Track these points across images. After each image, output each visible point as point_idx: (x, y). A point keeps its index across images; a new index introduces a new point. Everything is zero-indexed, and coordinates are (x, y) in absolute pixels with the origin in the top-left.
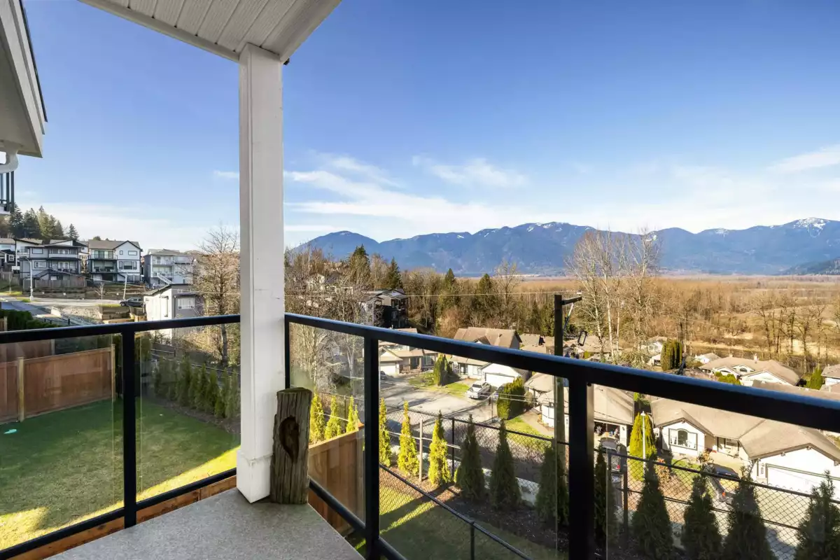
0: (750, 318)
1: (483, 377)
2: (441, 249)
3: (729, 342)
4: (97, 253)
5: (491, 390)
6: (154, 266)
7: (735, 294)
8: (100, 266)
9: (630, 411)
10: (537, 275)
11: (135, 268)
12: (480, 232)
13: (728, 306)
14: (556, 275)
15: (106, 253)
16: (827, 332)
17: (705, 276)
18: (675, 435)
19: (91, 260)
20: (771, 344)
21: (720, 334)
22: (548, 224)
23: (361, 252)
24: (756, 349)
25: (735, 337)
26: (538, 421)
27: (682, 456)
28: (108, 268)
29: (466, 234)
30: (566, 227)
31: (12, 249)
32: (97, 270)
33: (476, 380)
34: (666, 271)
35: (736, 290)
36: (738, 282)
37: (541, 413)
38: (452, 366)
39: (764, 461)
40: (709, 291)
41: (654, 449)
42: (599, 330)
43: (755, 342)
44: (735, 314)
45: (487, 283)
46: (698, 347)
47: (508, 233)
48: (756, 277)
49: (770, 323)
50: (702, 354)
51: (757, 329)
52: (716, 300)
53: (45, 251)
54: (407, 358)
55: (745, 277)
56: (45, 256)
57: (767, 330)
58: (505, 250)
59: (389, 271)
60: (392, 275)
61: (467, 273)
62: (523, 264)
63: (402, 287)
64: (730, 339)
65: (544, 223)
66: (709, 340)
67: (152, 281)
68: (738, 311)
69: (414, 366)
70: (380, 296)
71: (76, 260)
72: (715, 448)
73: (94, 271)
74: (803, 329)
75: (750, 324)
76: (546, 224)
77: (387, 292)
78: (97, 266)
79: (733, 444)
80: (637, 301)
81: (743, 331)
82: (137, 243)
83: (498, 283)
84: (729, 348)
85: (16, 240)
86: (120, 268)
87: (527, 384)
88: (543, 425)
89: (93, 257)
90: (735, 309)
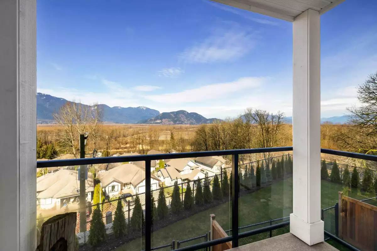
0: (129, 139)
3: (122, 148)
7: (124, 131)
13: (122, 135)
16: (147, 141)
17: (114, 124)
18: (110, 188)
20: (134, 147)
21: (120, 146)
24: (130, 149)
25: (124, 146)
27: (113, 196)
35: (124, 129)
36: (125, 127)
39: (138, 186)
40: (116, 130)
41: (104, 197)
42: (74, 151)
43: (131, 147)
44: (125, 138)
46: (113, 152)
48: (130, 125)
49: (134, 140)
50: (115, 154)
51: (131, 142)
52: (118, 133)
55: (126, 124)
57: (133, 142)
64: (123, 147)
66: (116, 149)
68: (125, 137)
72: (123, 188)
74: (142, 141)
75: (129, 141)
79: (128, 184)
80: (93, 135)
81: (127, 144)
84: (123, 150)
90: (124, 136)
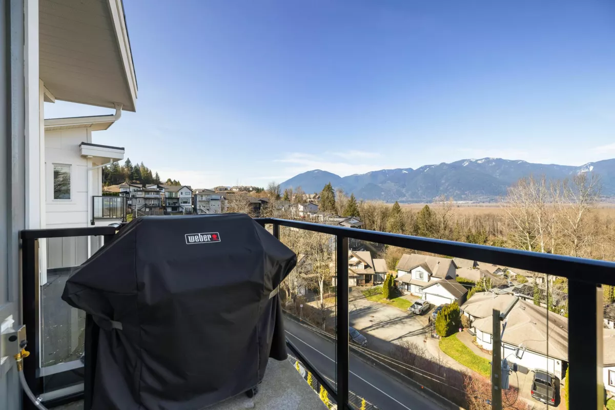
1: (424, 296)
2: (389, 182)
4: (169, 194)
5: (430, 307)
6: (199, 201)
8: (171, 202)
9: (564, 346)
10: (472, 202)
11: (189, 203)
12: (422, 168)
14: (489, 202)
15: (174, 194)
19: (166, 198)
22: (482, 159)
23: (329, 188)
26: (473, 342)
28: (175, 203)
29: (410, 170)
30: (499, 161)
31: (128, 190)
32: (169, 204)
33: (418, 297)
34: (603, 199)
37: (476, 335)
38: (397, 284)
45: (427, 212)
47: (445, 167)
53: (144, 193)
54: (362, 274)
56: (143, 196)
58: (443, 181)
59: (349, 203)
60: (352, 206)
61: (410, 199)
62: (459, 193)
63: (359, 215)
65: (478, 159)
67: (198, 211)
69: (367, 281)
70: (341, 223)
71: (158, 199)
73: (168, 205)
76: (479, 160)
77: (348, 220)
78: (169, 201)
82: (190, 187)
83: (436, 212)
85: (130, 185)
86: (181, 203)
87: (462, 307)
88: (477, 346)
89: (167, 196)
